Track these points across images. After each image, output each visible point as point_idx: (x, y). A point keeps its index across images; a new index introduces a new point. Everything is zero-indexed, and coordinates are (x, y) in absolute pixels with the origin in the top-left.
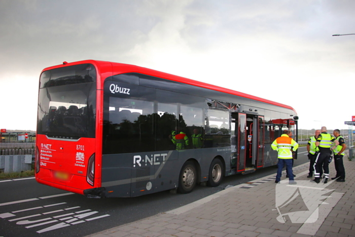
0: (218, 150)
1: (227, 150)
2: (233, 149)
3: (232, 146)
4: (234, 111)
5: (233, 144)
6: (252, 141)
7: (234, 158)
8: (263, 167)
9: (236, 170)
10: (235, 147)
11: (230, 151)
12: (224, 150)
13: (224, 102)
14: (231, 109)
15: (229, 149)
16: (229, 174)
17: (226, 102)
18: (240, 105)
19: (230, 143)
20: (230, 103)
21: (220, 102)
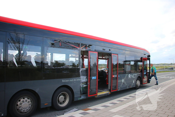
0: (63, 81)
1: (75, 80)
2: (83, 79)
3: (81, 77)
4: (84, 50)
5: (83, 75)
6: (108, 72)
7: (85, 86)
8: (119, 90)
9: (87, 95)
10: (85, 77)
11: (80, 81)
12: (72, 80)
13: (72, 42)
14: (81, 48)
15: (78, 80)
16: (79, 99)
17: (73, 42)
18: (92, 45)
19: (80, 74)
20: (79, 43)
21: (66, 42)
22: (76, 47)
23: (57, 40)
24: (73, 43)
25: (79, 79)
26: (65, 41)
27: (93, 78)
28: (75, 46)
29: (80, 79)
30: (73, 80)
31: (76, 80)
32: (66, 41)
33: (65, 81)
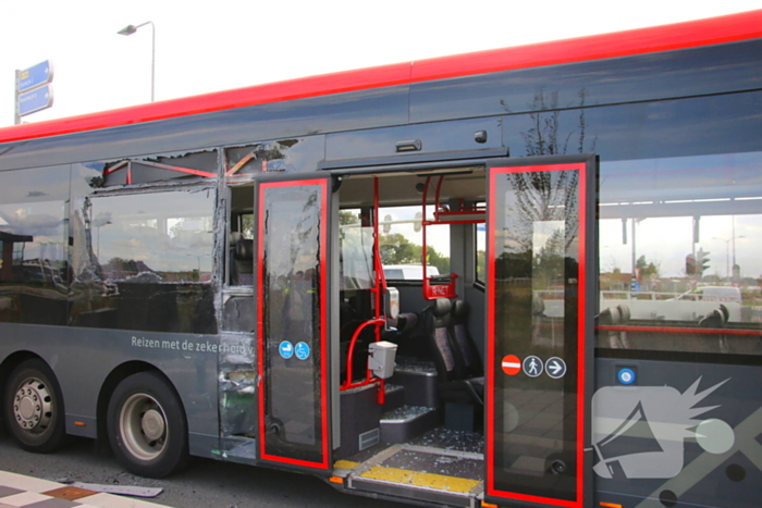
0: (134, 340)
2: (237, 346)
4: (248, 178)
5: (241, 326)
12: (173, 344)
13: (175, 155)
14: (229, 174)
15: (203, 346)
16: (218, 452)
17: (183, 154)
18: (296, 141)
19: (214, 319)
20: (211, 149)
21: (149, 160)
22: (198, 173)
23: (115, 160)
24: (180, 156)
25: (212, 343)
26: (146, 157)
27: (286, 349)
28: (193, 172)
29: (215, 347)
30: (180, 345)
31: (195, 347)
32: (151, 157)
33: (141, 343)
